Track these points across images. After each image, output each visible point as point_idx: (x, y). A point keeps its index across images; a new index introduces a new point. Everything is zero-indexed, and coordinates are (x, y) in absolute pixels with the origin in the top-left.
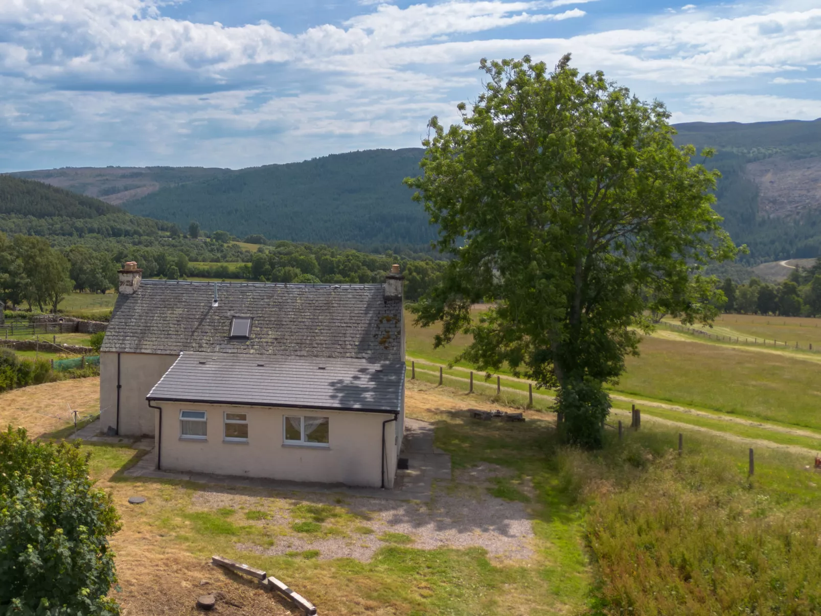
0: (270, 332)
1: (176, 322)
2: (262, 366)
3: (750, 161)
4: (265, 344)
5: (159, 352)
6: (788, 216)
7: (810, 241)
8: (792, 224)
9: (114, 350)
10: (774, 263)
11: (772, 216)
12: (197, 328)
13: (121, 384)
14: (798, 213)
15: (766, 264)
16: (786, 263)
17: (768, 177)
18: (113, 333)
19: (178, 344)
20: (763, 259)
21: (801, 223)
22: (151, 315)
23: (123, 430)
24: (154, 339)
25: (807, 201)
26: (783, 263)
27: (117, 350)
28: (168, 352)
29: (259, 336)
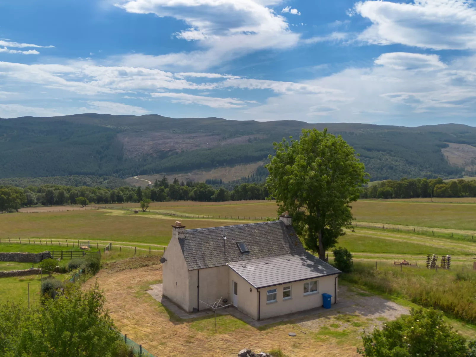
0: (255, 248)
1: (214, 249)
2: (268, 263)
3: (118, 133)
4: (257, 253)
5: (217, 265)
6: (135, 157)
7: (145, 168)
8: (137, 161)
9: (195, 268)
10: (131, 178)
11: (129, 157)
12: (225, 251)
13: (200, 285)
14: (139, 156)
15: (129, 178)
16: (136, 177)
17: (126, 139)
18: (189, 260)
19: (222, 260)
20: (127, 176)
21: (141, 160)
22: (200, 247)
23: (200, 308)
24: (210, 259)
25: (142, 151)
26: (135, 177)
27: (197, 268)
28: (221, 265)
29: (252, 250)
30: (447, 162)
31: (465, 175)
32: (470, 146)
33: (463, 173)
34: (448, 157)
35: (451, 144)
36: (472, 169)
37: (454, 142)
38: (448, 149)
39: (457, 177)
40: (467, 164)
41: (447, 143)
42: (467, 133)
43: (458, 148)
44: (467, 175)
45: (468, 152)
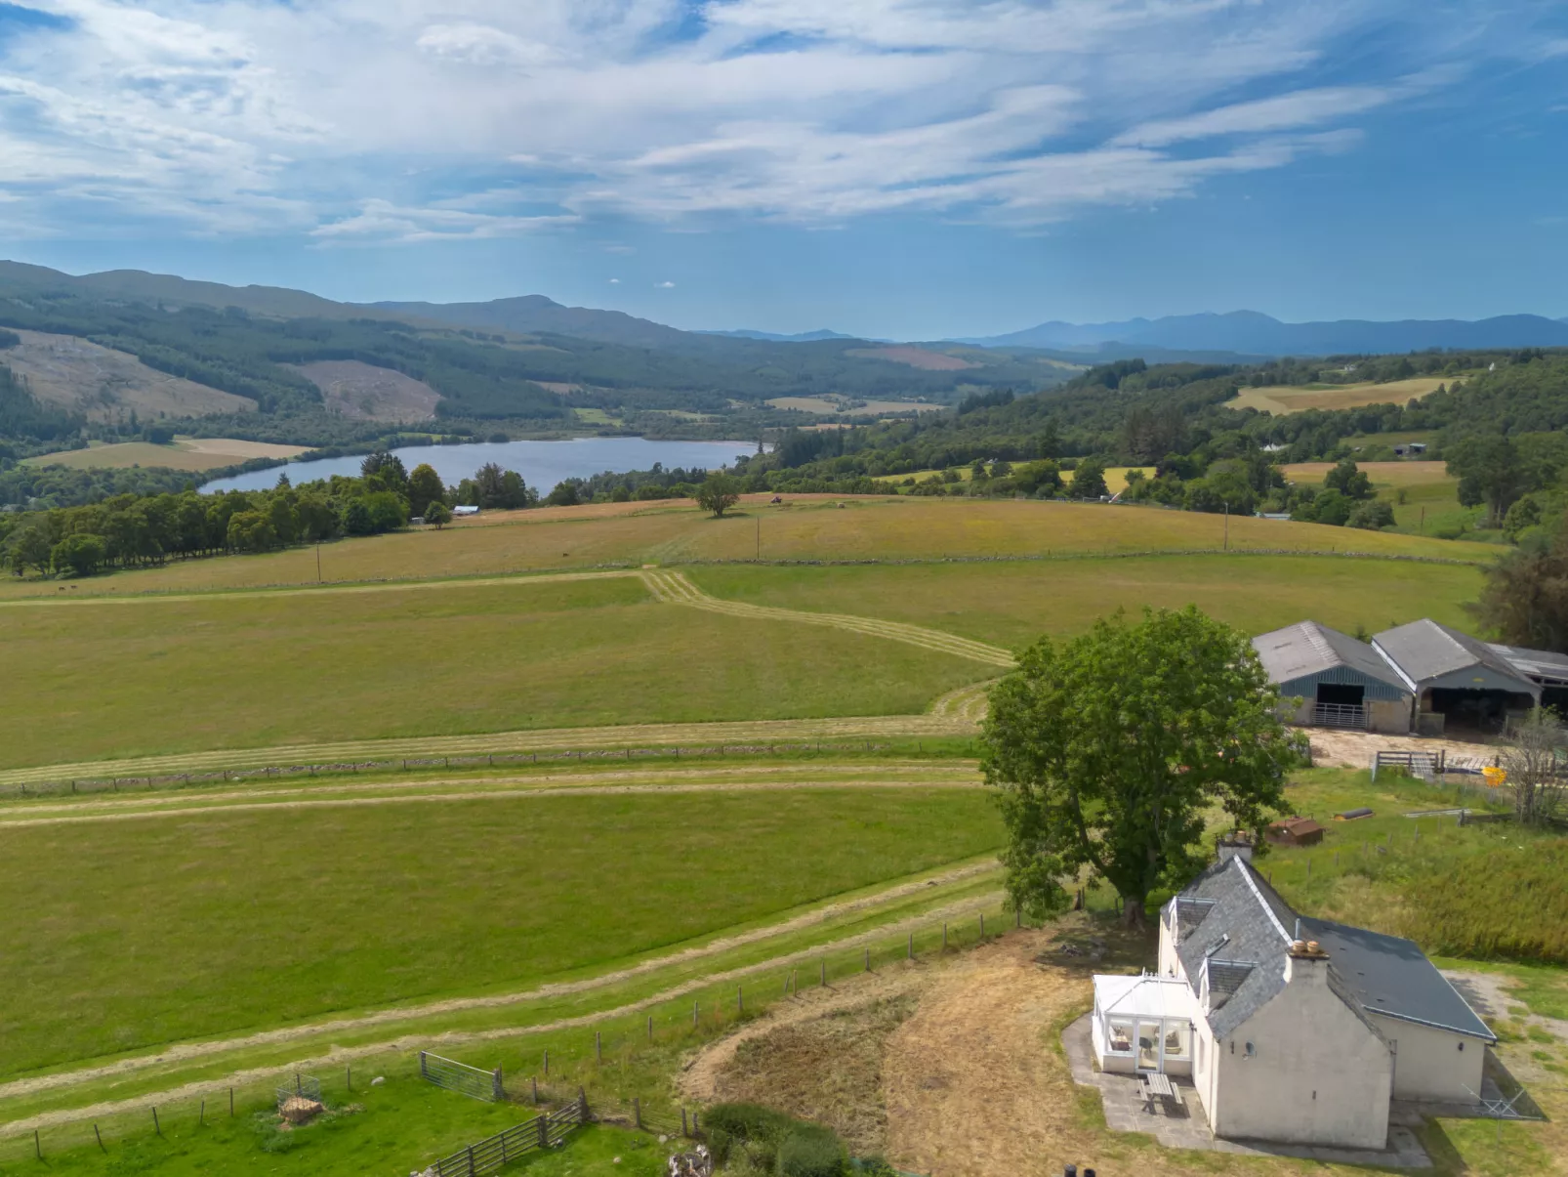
30: (27, 396)
31: (90, 438)
32: (84, 342)
33: (84, 433)
34: (26, 379)
35: (24, 335)
36: (106, 417)
37: (35, 329)
38: (19, 350)
39: (69, 446)
40: (90, 402)
41: (13, 331)
42: (66, 296)
43: (51, 349)
44: (97, 438)
45: (84, 360)
